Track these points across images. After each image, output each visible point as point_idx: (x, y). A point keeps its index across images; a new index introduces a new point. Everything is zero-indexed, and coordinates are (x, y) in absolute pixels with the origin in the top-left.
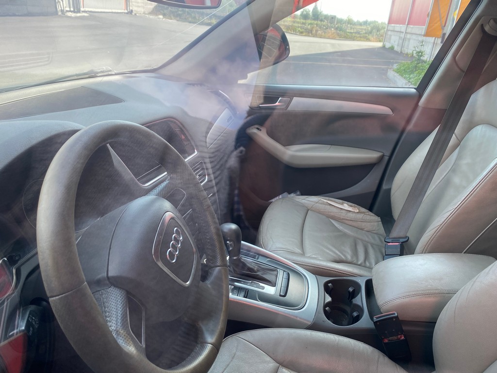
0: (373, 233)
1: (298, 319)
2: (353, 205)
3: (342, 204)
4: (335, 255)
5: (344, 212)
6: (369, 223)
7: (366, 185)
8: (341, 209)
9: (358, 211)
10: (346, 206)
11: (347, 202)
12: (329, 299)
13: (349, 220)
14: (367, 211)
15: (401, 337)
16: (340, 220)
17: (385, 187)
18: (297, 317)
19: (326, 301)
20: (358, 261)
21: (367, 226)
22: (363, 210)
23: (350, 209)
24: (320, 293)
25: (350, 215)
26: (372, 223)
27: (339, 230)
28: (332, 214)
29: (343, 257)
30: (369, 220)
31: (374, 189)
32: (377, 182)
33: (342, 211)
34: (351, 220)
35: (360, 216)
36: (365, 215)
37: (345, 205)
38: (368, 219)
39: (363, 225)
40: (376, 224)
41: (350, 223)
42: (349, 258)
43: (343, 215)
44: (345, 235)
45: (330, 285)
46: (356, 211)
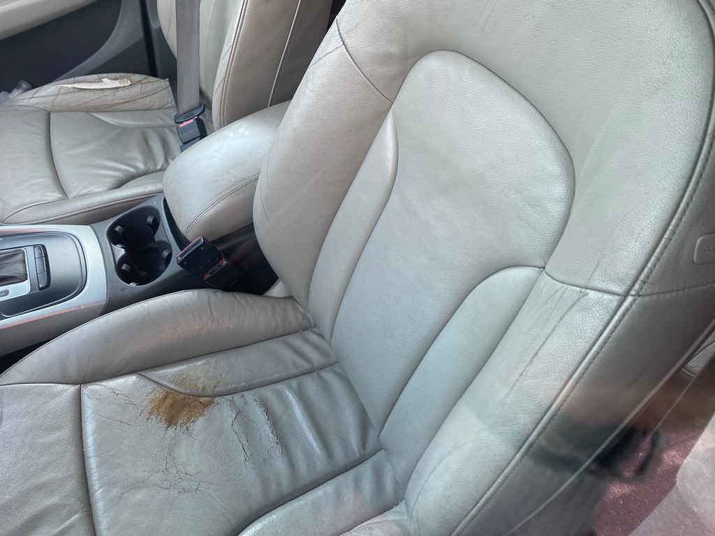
0: (167, 108)
1: (83, 307)
2: (118, 75)
3: (100, 81)
4: (117, 174)
5: (108, 93)
6: (154, 96)
7: (124, 33)
8: (102, 89)
9: (129, 83)
10: (108, 82)
11: (106, 75)
12: (120, 251)
13: (123, 103)
14: (144, 76)
15: (222, 263)
16: (109, 109)
17: (154, 26)
18: (79, 306)
19: (118, 258)
20: (156, 165)
21: (154, 101)
22: (137, 77)
23: (116, 84)
24: (104, 250)
25: (120, 93)
26: (159, 94)
27: (113, 127)
28: (91, 103)
29: (132, 170)
30: (152, 90)
31: (140, 34)
32: (139, 20)
33: (105, 94)
34: (126, 102)
35: (137, 89)
36: (144, 86)
37: (105, 80)
38: (150, 89)
39: (148, 102)
40: (165, 92)
41: (127, 106)
42: (141, 166)
43: (109, 98)
44: (125, 130)
45: (118, 228)
46: (126, 85)
